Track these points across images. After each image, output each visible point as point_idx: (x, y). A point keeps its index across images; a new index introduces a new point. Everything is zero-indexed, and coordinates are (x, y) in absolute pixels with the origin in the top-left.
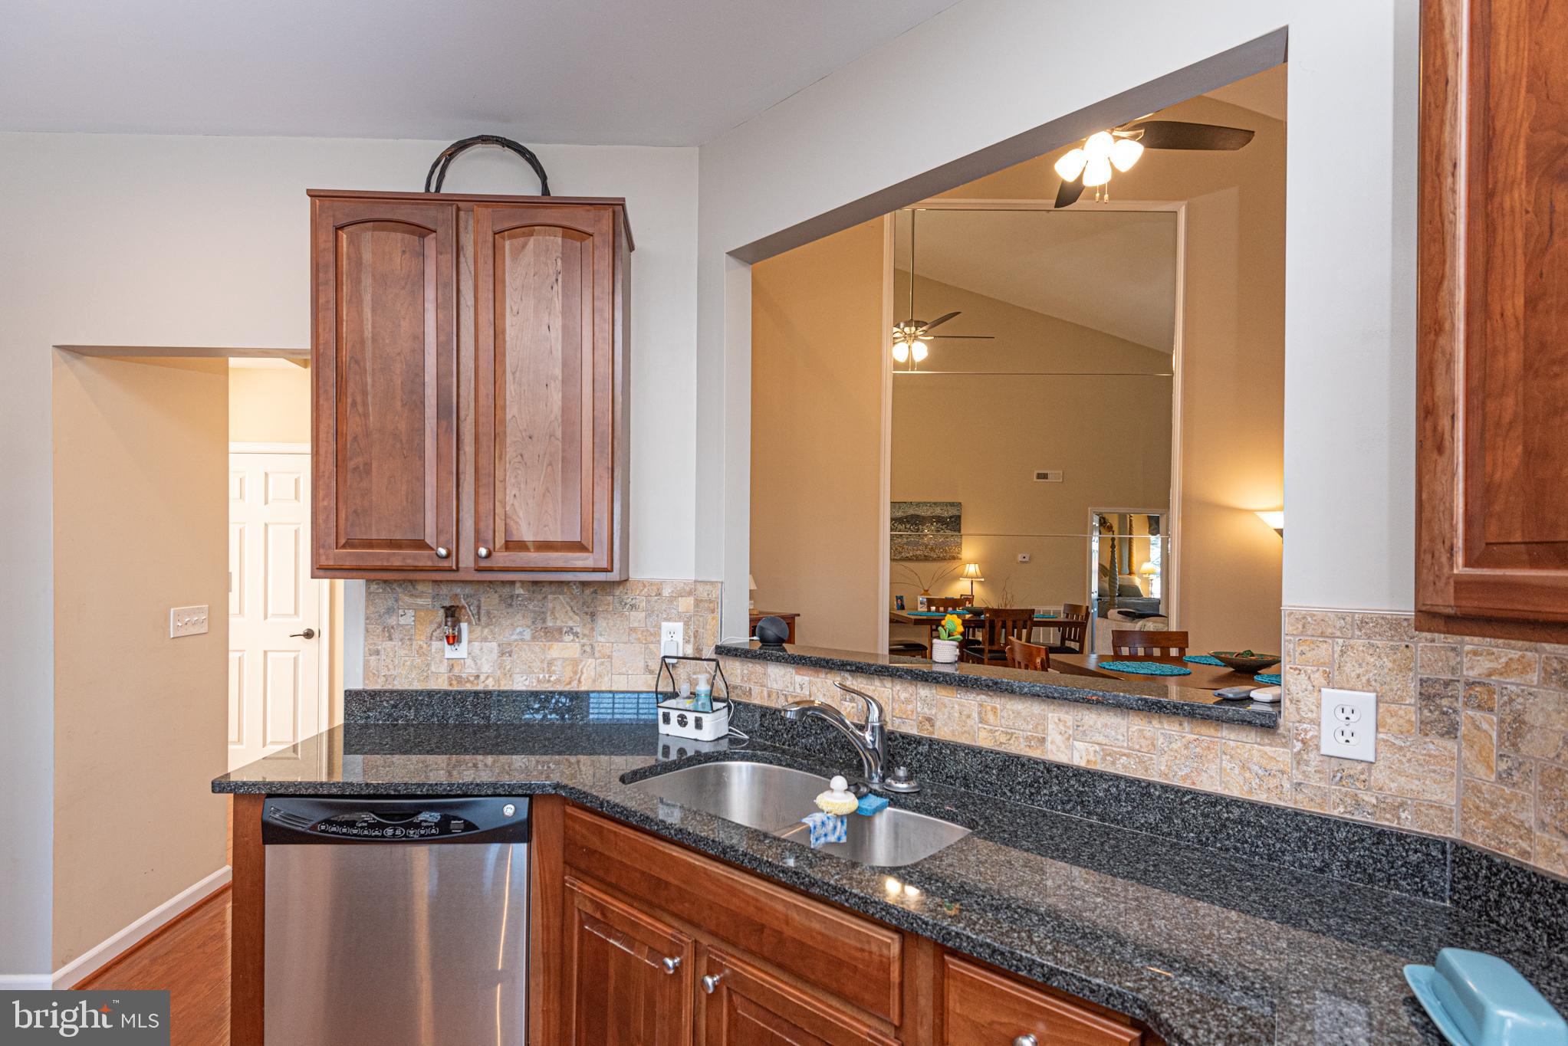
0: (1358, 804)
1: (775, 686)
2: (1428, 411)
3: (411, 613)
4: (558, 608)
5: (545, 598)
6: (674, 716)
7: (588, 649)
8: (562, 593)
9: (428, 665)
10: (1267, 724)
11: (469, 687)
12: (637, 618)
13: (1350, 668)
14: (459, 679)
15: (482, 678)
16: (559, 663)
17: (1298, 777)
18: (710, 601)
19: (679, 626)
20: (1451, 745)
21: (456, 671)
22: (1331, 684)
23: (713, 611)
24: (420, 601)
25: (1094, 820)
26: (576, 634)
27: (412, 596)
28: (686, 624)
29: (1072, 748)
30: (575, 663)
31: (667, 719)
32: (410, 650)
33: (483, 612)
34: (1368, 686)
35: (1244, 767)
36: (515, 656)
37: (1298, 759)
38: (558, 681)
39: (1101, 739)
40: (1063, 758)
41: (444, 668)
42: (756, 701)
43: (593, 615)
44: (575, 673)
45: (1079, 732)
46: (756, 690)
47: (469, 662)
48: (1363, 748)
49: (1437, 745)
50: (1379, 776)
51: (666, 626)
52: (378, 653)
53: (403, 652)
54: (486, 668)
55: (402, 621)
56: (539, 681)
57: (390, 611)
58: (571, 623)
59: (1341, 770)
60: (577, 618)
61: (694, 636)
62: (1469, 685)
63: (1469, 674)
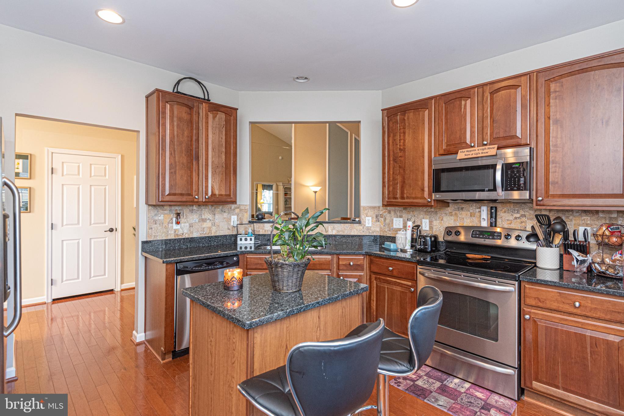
0: (370, 233)
1: (267, 229)
2: (384, 182)
3: (162, 215)
4: (205, 212)
5: (202, 210)
6: (243, 238)
7: (213, 224)
8: (206, 208)
9: (168, 231)
10: (359, 222)
11: (180, 237)
12: (225, 215)
13: (369, 214)
14: (177, 235)
15: (184, 234)
16: (206, 228)
17: (363, 230)
18: (245, 210)
19: (236, 217)
20: (379, 223)
21: (177, 233)
22: (367, 216)
23: (246, 212)
24: (165, 212)
25: (337, 243)
26: (210, 220)
27: (163, 210)
28: (238, 216)
29: (332, 232)
30: (210, 228)
31: (241, 240)
32: (162, 227)
33: (184, 214)
34: (371, 216)
35: (357, 230)
36: (194, 227)
37: (363, 228)
38: (206, 233)
39: (337, 229)
40: (331, 234)
41: (173, 232)
42: (261, 233)
43: (214, 214)
44: (210, 231)
45: (334, 228)
46: (261, 230)
47: (180, 230)
48: (370, 225)
49: (378, 223)
50: (372, 228)
51: (232, 217)
52: (152, 228)
53: (160, 228)
54: (185, 231)
55: (160, 218)
56: (200, 234)
57: (156, 215)
58: (209, 217)
59: (368, 229)
60: (210, 215)
61: (239, 219)
62: (381, 215)
63: (381, 213)
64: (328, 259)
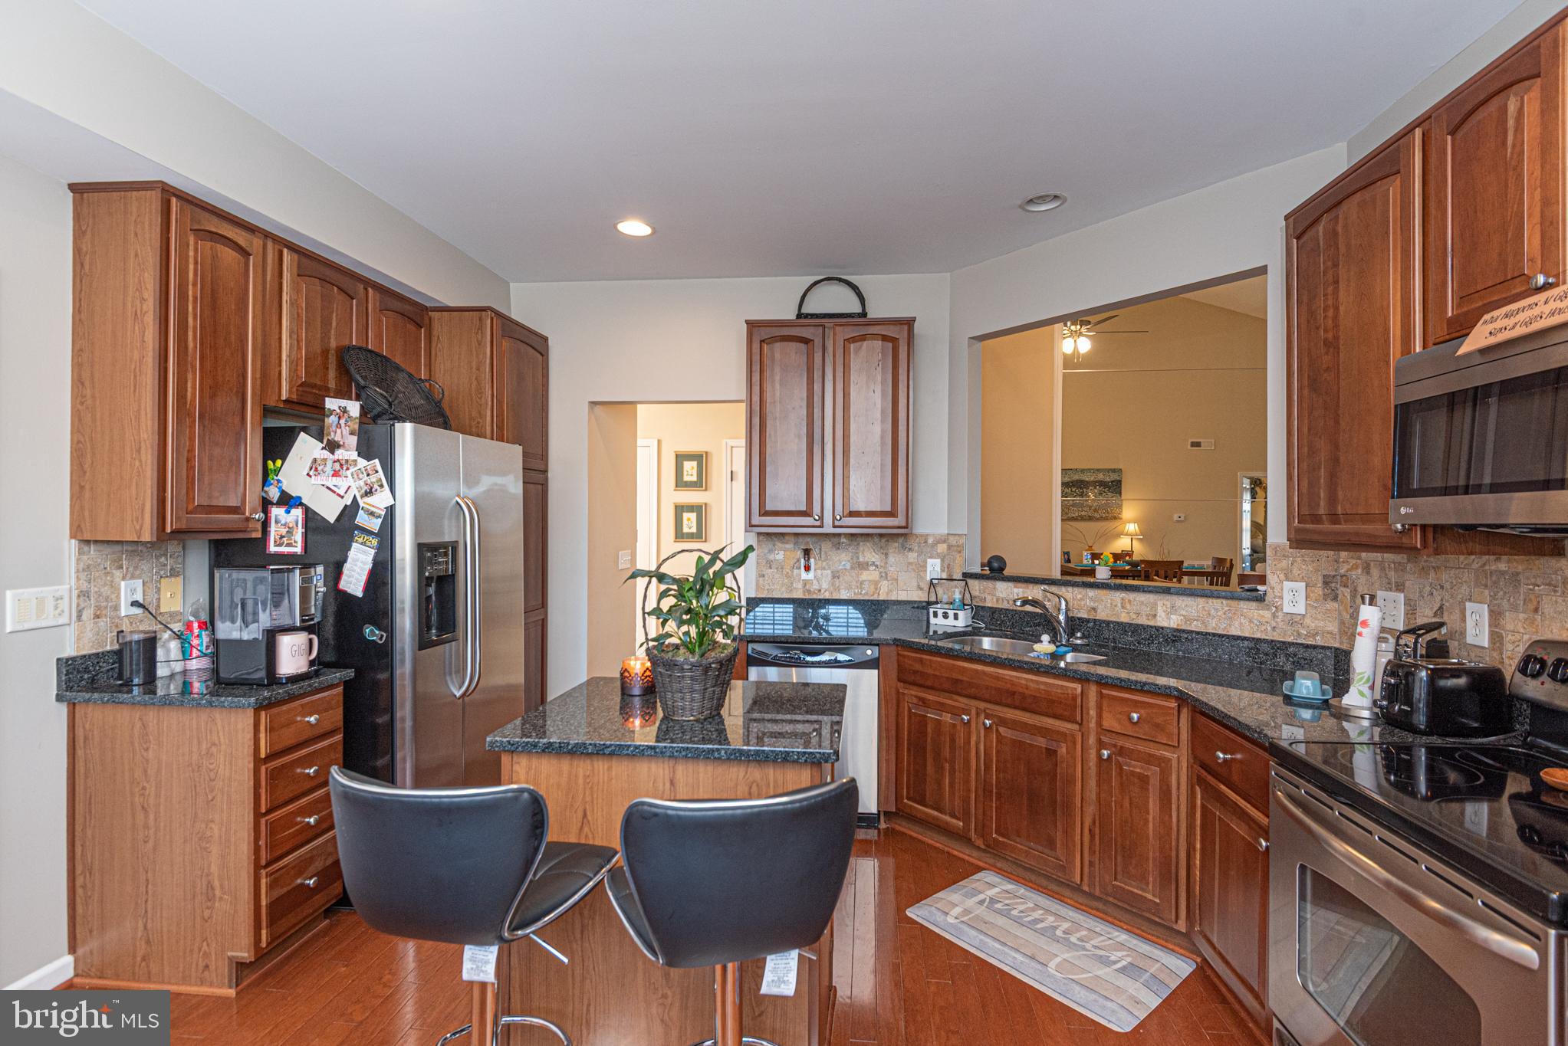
0: (1299, 635)
1: (1001, 595)
3: (782, 553)
4: (866, 550)
5: (858, 544)
6: (940, 613)
7: (884, 575)
8: (868, 541)
9: (792, 583)
10: (1261, 599)
11: (815, 597)
12: (912, 556)
13: (1296, 572)
14: (809, 591)
15: (822, 591)
16: (866, 583)
17: (1274, 624)
18: (958, 546)
19: (938, 561)
20: (1336, 605)
21: (807, 587)
22: (1287, 579)
23: (960, 552)
24: (787, 546)
25: (1181, 653)
26: (877, 566)
27: (783, 543)
28: (943, 561)
29: (1169, 619)
30: (876, 583)
31: (935, 615)
32: (782, 574)
33: (823, 553)
34: (1302, 580)
35: (1251, 621)
36: (841, 579)
37: (1274, 616)
38: (866, 594)
39: (1184, 613)
40: (1165, 624)
41: (800, 586)
42: (989, 604)
43: (886, 554)
44: (876, 589)
45: (1173, 609)
46: (989, 598)
47: (815, 582)
48: (1300, 609)
49: (1331, 605)
50: (1308, 621)
51: (930, 561)
52: (764, 576)
53: (777, 576)
54: (825, 586)
55: (777, 557)
56: (855, 593)
57: (770, 551)
58: (873, 560)
59: (1293, 620)
60: (877, 556)
61: (947, 567)
62: (1342, 576)
63: (1342, 572)
64: (1070, 692)
